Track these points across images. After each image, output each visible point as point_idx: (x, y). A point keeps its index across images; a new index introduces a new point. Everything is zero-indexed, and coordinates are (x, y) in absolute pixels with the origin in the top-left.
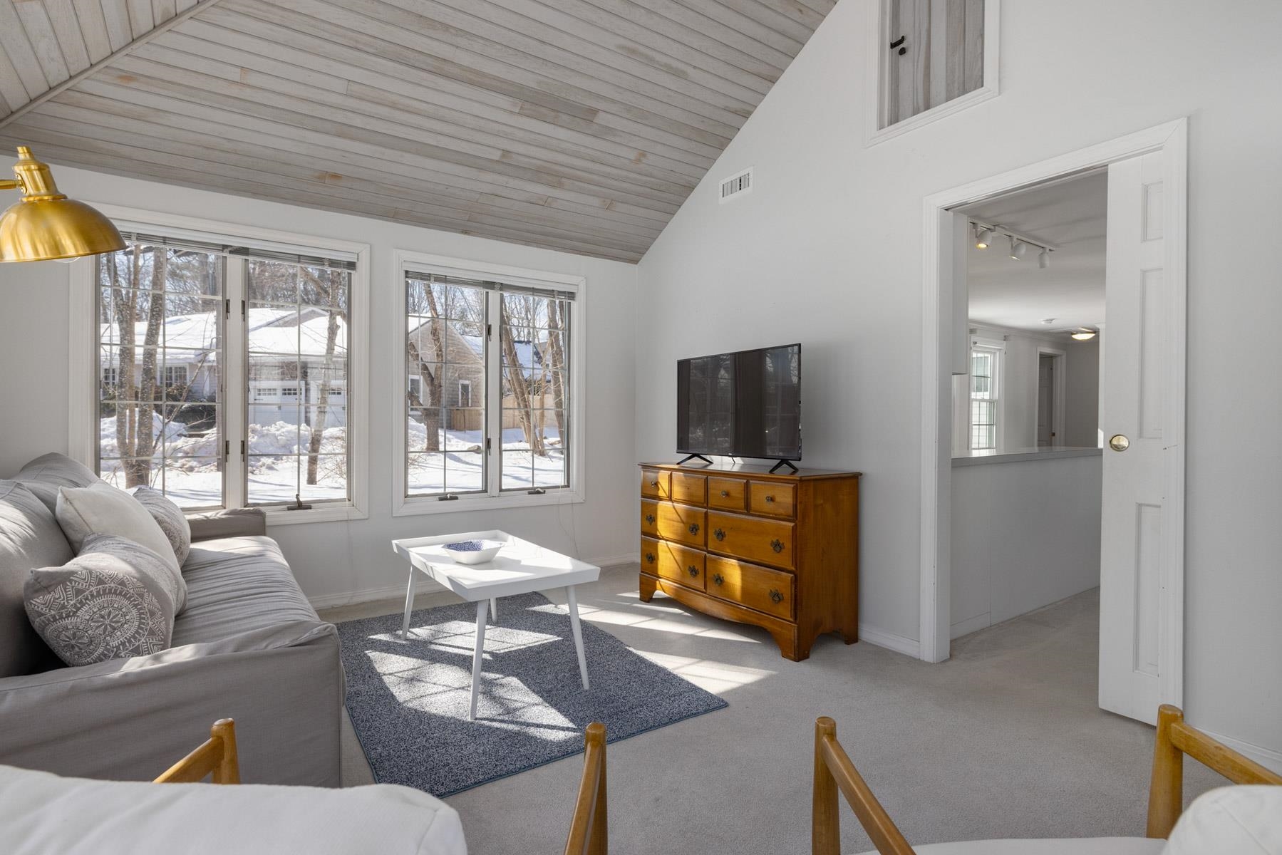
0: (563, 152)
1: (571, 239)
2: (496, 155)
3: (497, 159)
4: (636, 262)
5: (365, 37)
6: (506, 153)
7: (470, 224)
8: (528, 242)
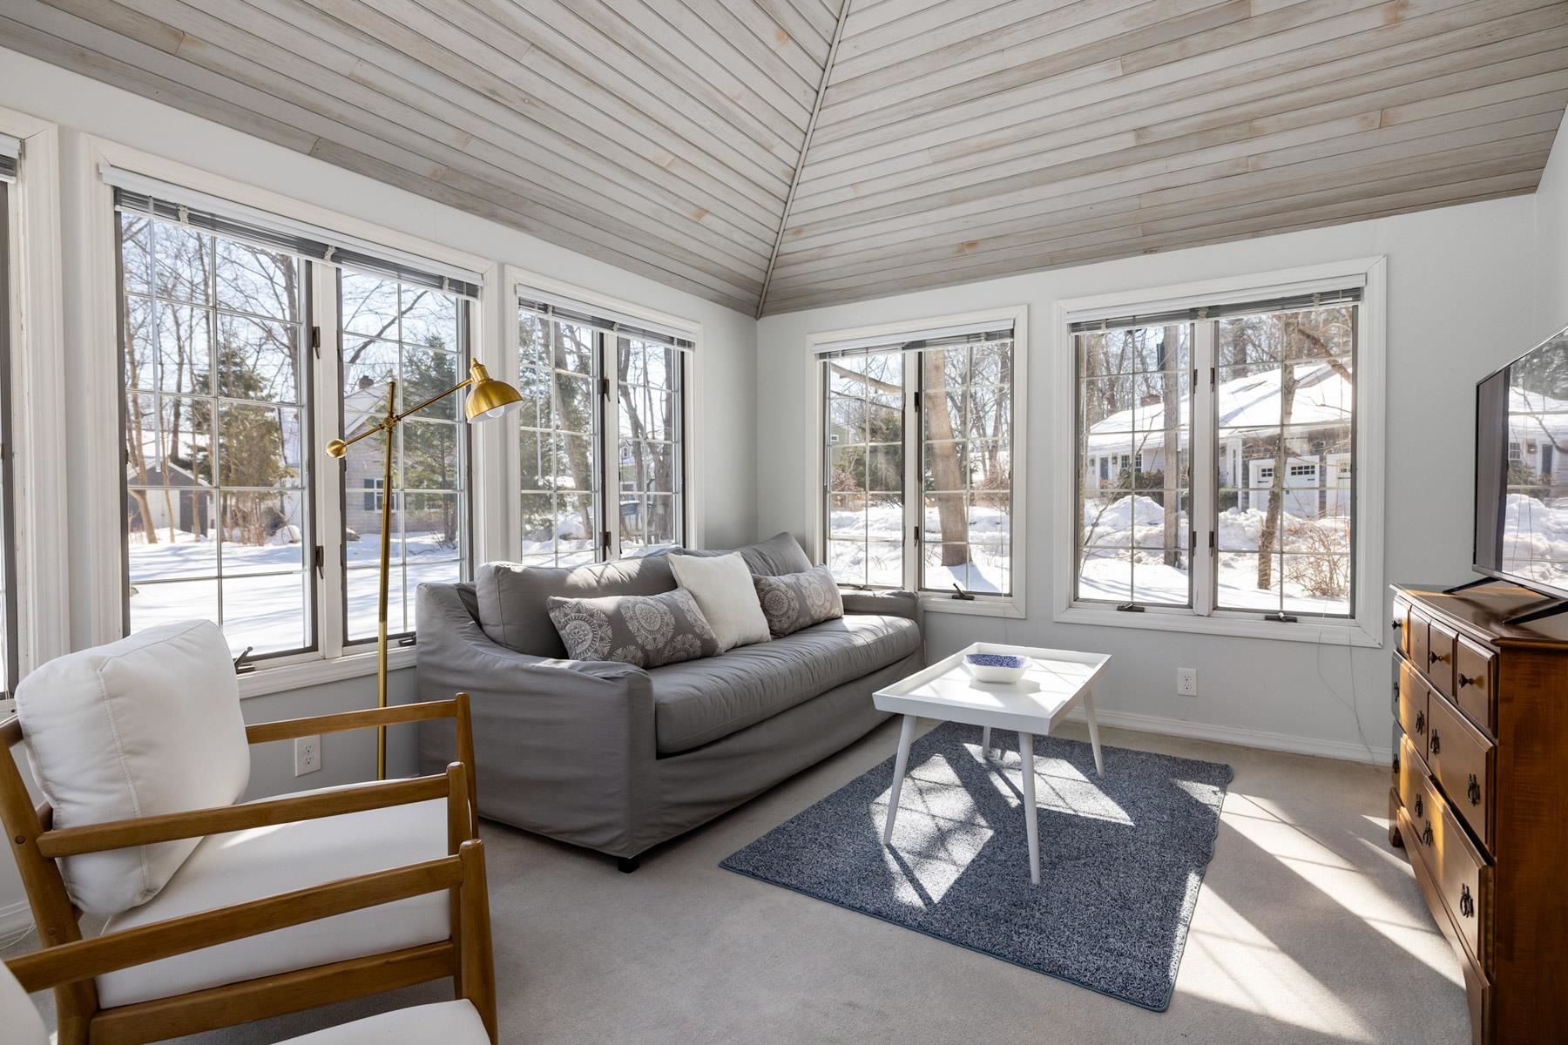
0: (1228, 86)
1: (1336, 201)
2: (1129, 141)
3: (1133, 144)
4: (1531, 188)
5: (916, 101)
6: (1139, 131)
7: (1147, 239)
8: (1256, 232)
